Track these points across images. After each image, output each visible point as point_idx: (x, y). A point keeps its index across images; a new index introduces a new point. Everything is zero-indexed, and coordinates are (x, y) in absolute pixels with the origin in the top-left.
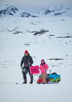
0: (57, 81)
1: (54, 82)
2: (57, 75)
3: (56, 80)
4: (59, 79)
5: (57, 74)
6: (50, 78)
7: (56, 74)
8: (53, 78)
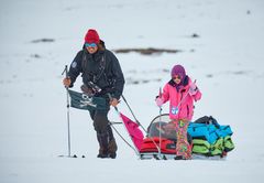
0: (217, 151)
1: (208, 155)
2: (218, 127)
3: (217, 145)
4: (228, 145)
5: (220, 123)
6: (194, 138)
7: (214, 122)
8: (204, 138)
